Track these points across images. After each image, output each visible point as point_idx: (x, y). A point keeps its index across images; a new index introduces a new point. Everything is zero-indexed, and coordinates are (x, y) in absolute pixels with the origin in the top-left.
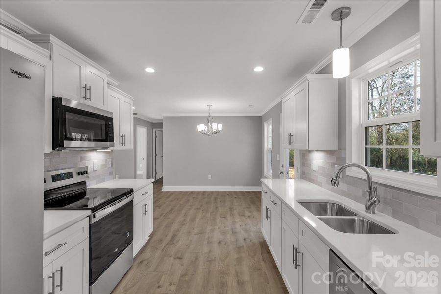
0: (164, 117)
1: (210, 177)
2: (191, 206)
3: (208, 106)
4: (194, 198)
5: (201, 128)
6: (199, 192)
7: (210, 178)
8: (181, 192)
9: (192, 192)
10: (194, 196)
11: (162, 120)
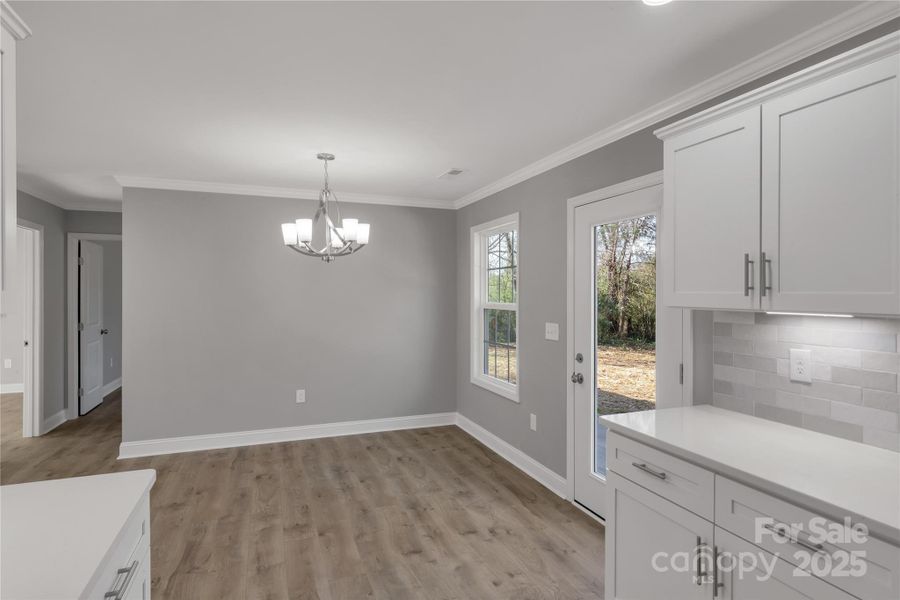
0: (126, 190)
1: (301, 396)
2: (265, 517)
3: (320, 157)
4: (258, 477)
5: (297, 231)
6: (267, 451)
7: (303, 401)
8: (198, 457)
9: (242, 453)
10: (259, 469)
11: (118, 203)
